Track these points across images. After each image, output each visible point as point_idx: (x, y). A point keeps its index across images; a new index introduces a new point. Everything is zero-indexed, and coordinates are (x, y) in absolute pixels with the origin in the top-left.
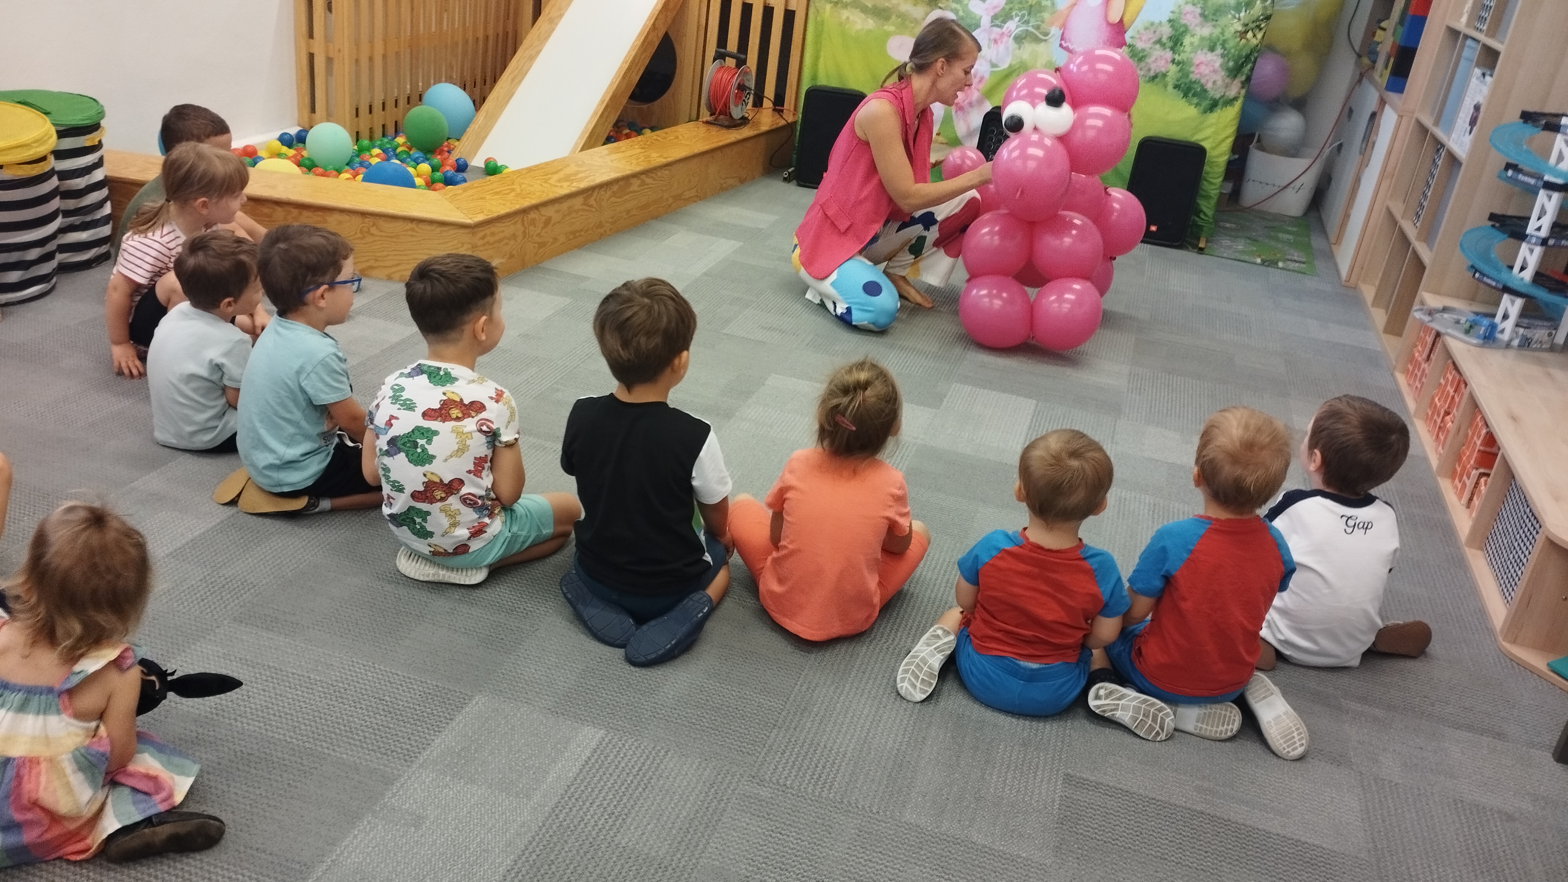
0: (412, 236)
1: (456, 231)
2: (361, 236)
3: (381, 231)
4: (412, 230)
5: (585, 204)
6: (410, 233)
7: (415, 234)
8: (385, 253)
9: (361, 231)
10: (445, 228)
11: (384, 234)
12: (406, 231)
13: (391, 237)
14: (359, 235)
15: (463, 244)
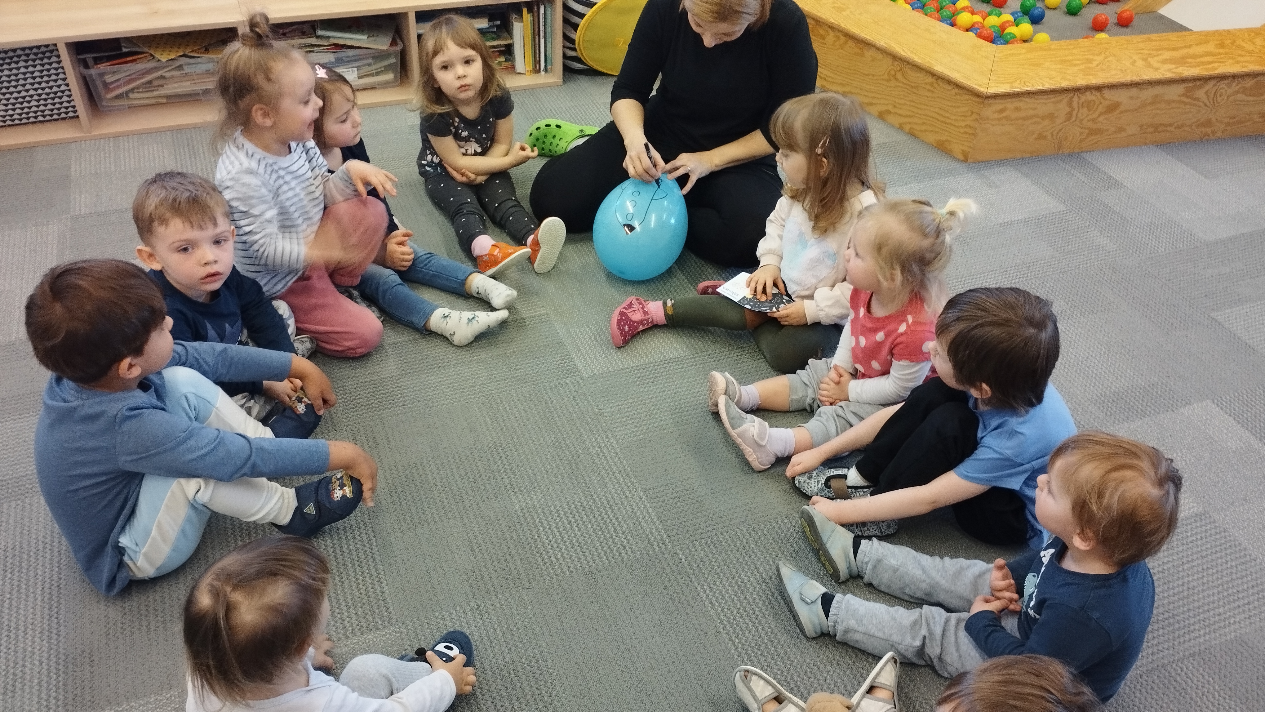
0: (929, 90)
2: (888, 78)
3: (905, 77)
4: (931, 84)
5: (1185, 95)
6: (928, 87)
7: (932, 89)
11: (905, 81)
12: (926, 84)
13: (912, 87)
15: (972, 113)
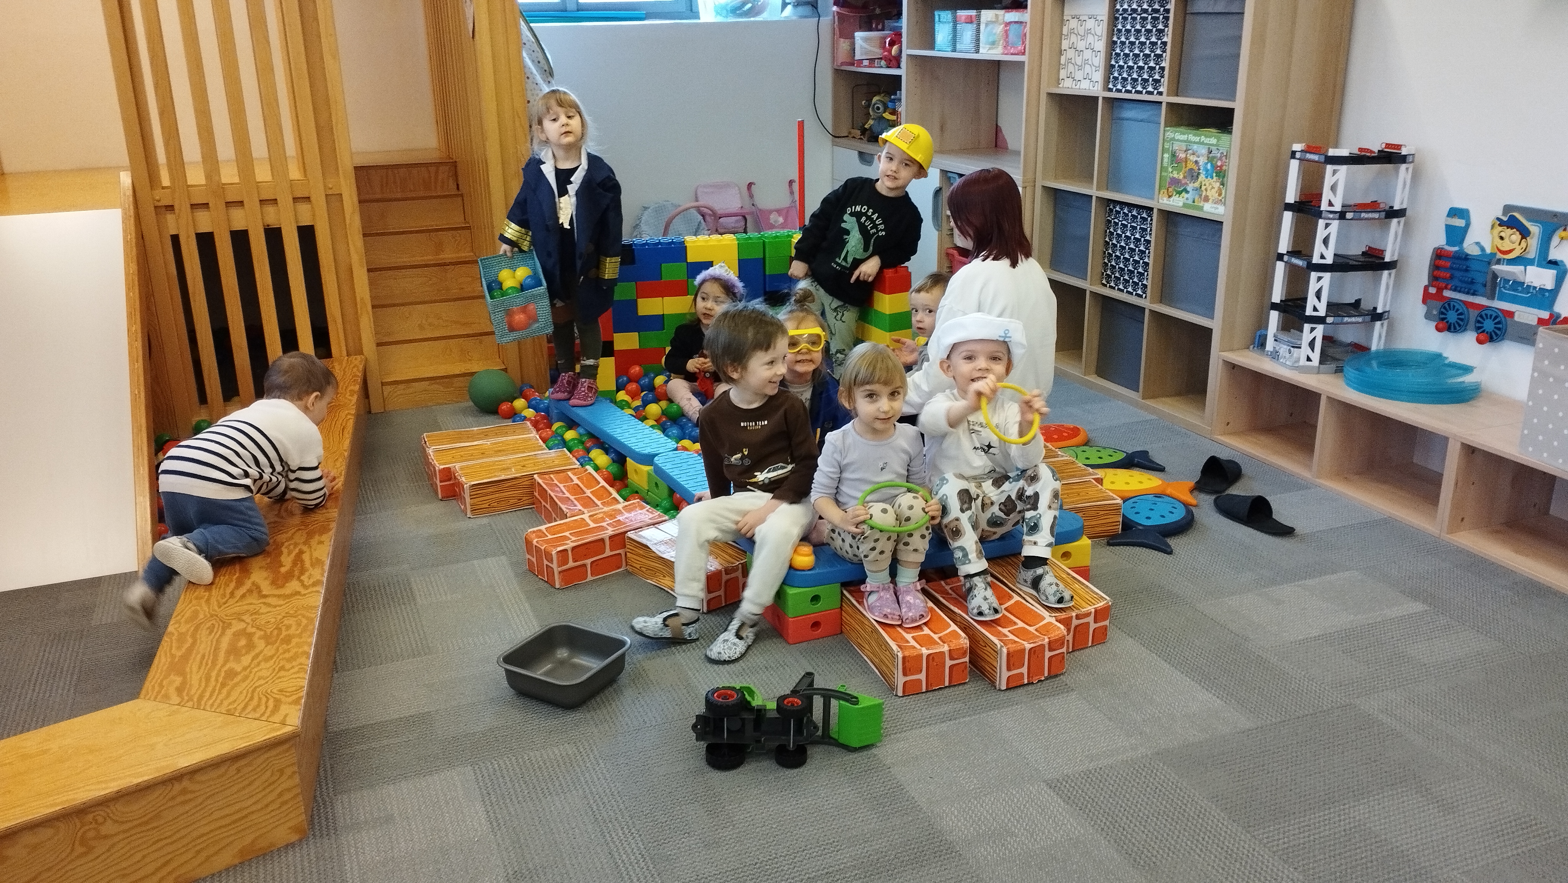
0: (183, 803)
1: (266, 756)
2: (84, 849)
3: (122, 823)
4: (184, 791)
6: (181, 799)
7: (189, 796)
8: (138, 856)
9: (83, 841)
10: (243, 762)
11: (129, 825)
12: (173, 798)
13: (146, 823)
14: (80, 850)
15: (281, 771)
